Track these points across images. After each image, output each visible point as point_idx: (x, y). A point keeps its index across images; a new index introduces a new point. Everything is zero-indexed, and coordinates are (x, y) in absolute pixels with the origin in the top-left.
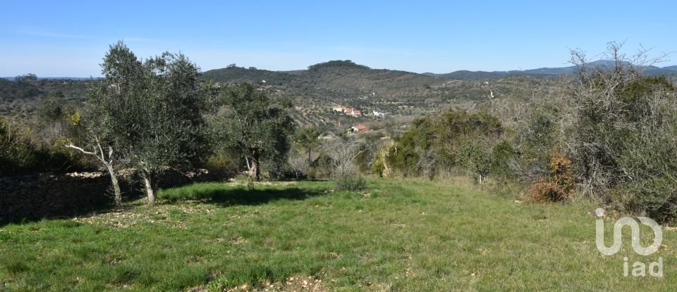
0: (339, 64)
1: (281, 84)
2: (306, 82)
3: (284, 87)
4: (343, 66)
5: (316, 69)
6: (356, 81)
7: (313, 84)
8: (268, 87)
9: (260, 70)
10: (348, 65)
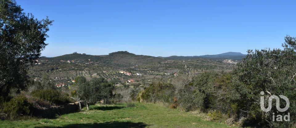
0: (122, 53)
1: (97, 61)
2: (108, 60)
3: (98, 63)
4: (124, 54)
5: (112, 55)
6: (129, 60)
7: (111, 61)
8: (91, 62)
9: (88, 55)
10: (126, 53)
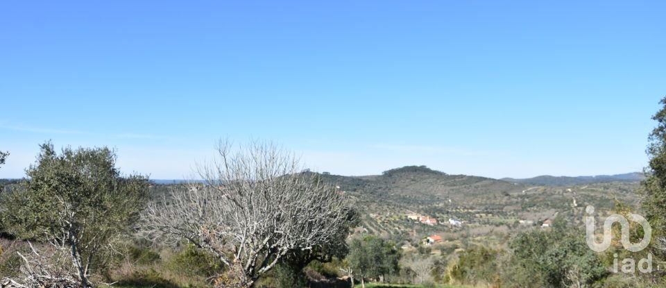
0: (413, 170)
1: (355, 190)
2: (380, 188)
3: (359, 194)
4: (418, 172)
5: (390, 174)
6: (432, 187)
7: (387, 190)
8: (342, 193)
9: (334, 176)
10: (422, 171)
